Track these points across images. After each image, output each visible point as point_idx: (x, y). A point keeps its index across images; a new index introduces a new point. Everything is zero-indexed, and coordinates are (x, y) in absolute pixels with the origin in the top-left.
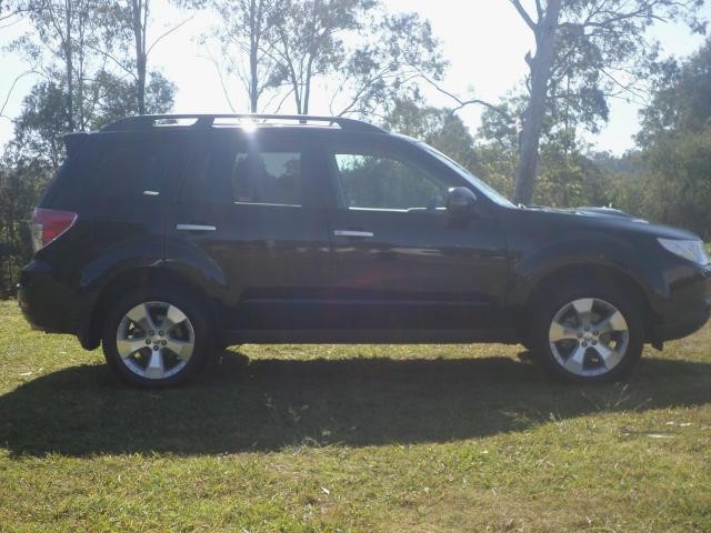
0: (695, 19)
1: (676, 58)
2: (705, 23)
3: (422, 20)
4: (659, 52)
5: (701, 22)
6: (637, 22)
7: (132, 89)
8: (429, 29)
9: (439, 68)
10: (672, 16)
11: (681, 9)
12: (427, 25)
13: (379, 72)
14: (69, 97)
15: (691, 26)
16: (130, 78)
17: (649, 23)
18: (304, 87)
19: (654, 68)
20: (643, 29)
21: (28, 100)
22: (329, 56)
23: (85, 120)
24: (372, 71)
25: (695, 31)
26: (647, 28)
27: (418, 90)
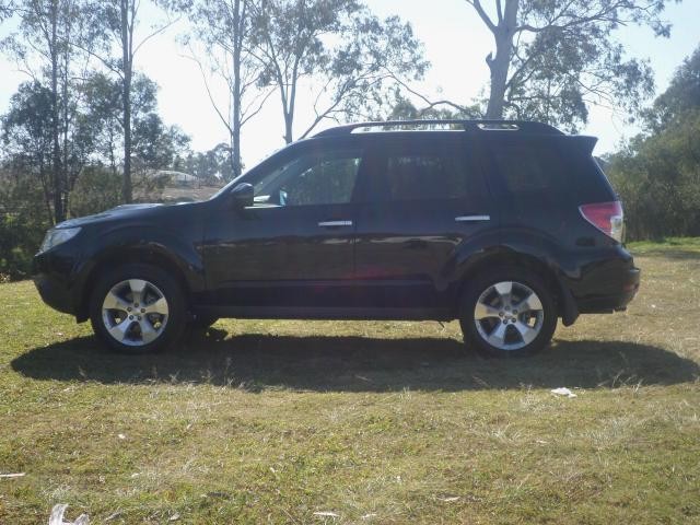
0: (659, 22)
1: (638, 62)
2: (669, 26)
3: (403, 23)
4: (622, 55)
5: (664, 25)
6: (602, 25)
7: (116, 87)
8: (410, 32)
9: (421, 69)
10: (635, 20)
11: (644, 13)
12: (408, 26)
13: (361, 73)
14: (54, 96)
15: (655, 29)
16: (115, 77)
17: (613, 27)
18: (290, 88)
19: (619, 71)
20: (608, 32)
21: (16, 97)
22: (315, 57)
23: (69, 117)
24: (355, 71)
25: (659, 34)
26: (612, 32)
27: (399, 90)
